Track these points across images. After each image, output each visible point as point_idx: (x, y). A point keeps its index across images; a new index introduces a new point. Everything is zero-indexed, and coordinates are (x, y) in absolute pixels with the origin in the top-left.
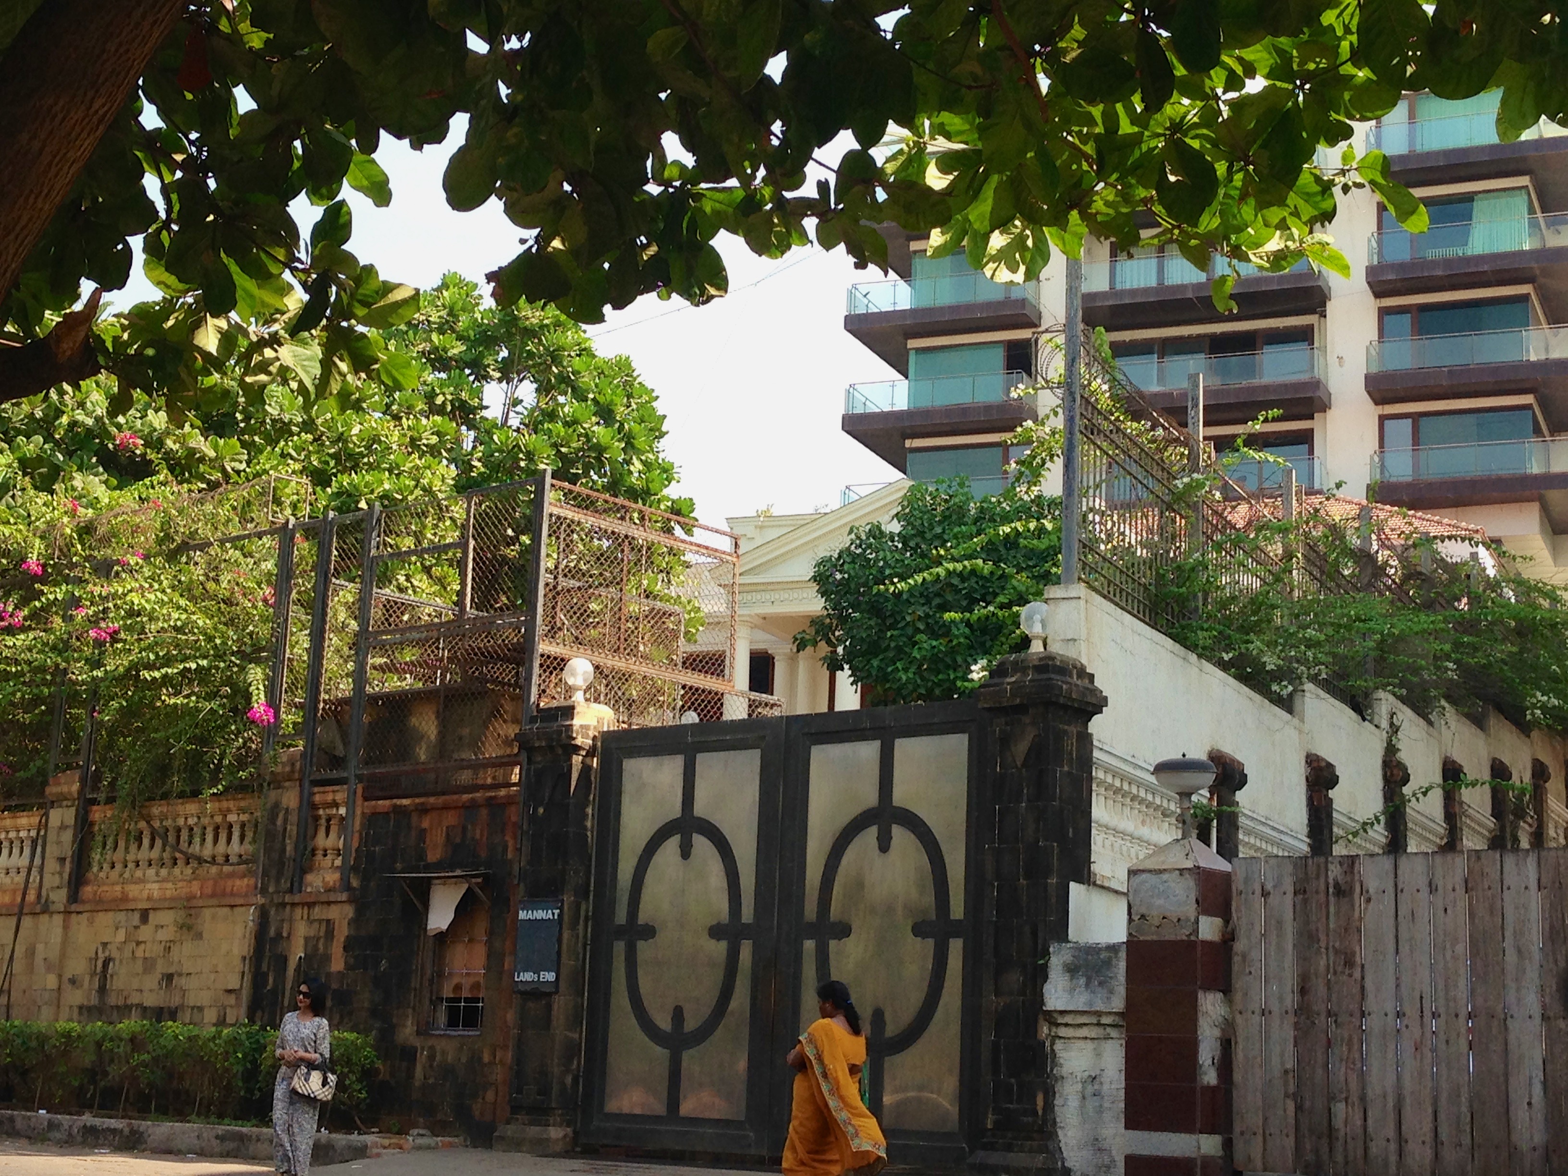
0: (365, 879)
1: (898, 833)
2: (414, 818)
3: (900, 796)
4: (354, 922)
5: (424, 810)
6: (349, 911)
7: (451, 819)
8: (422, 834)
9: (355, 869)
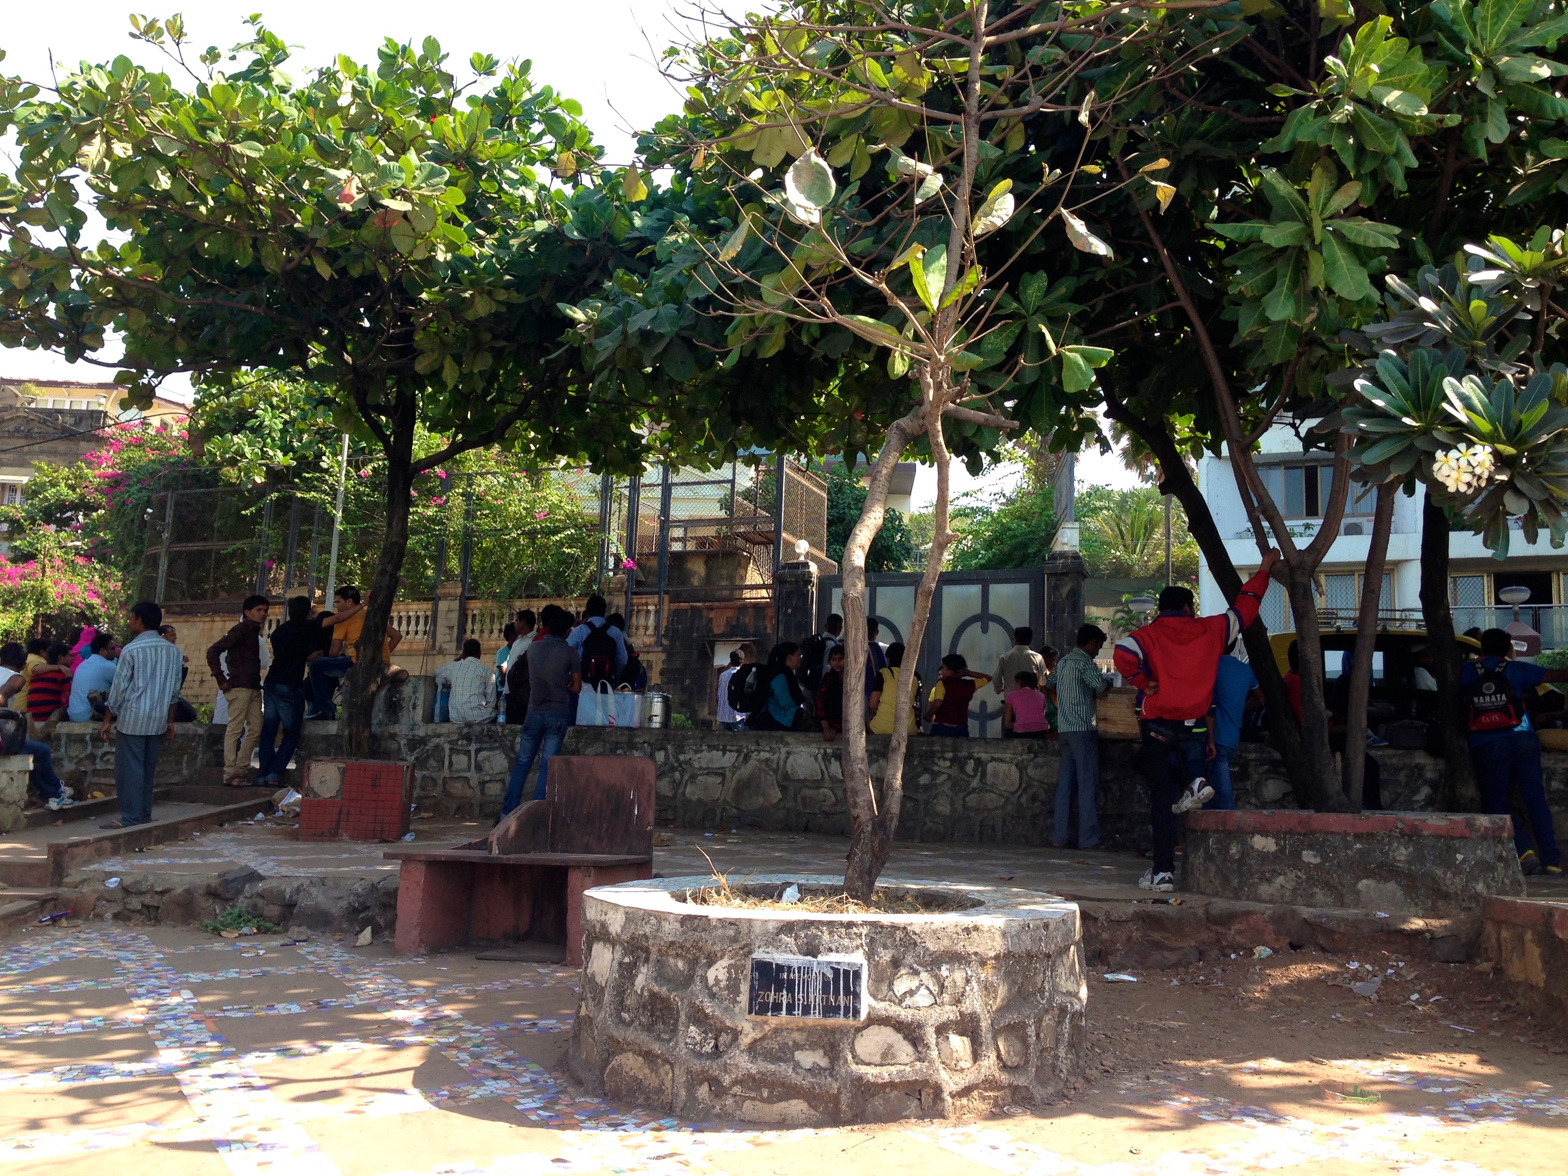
0: (672, 640)
1: (992, 625)
2: (705, 613)
3: (993, 609)
4: (667, 661)
5: (711, 609)
6: (663, 656)
7: (730, 613)
8: (710, 620)
9: (665, 636)
